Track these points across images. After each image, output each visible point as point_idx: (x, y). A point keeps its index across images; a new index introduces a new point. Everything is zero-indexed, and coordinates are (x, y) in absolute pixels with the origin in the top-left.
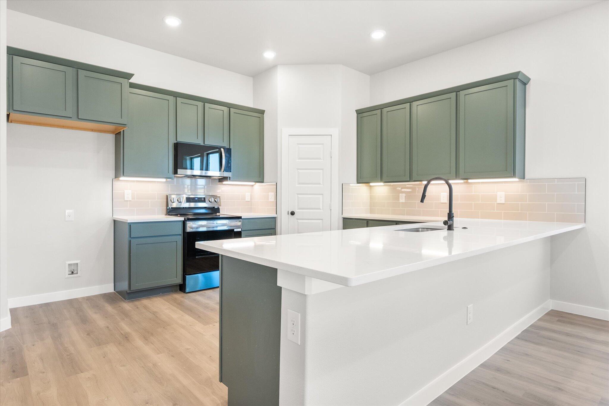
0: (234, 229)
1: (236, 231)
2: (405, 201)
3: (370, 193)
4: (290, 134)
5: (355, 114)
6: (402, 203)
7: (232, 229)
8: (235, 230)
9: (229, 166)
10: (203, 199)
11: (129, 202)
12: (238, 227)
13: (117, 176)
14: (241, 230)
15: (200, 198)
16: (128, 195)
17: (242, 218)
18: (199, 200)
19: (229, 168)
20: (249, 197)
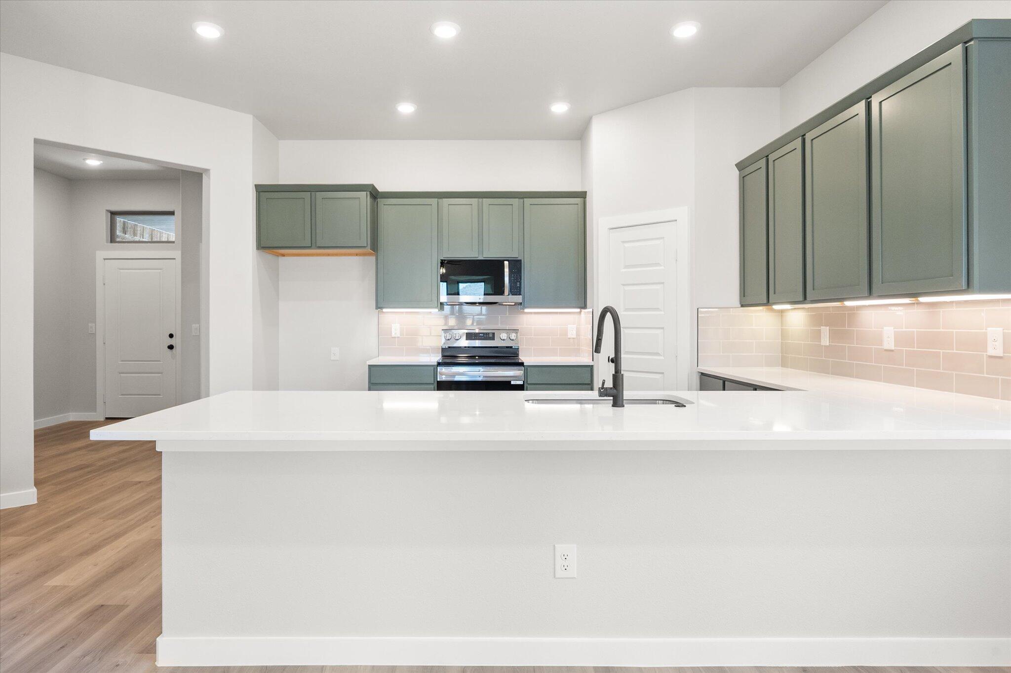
0: (510, 381)
1: (515, 383)
2: (829, 343)
3: (782, 324)
4: (611, 227)
5: (736, 172)
6: (825, 346)
7: (508, 381)
8: (513, 383)
9: (518, 285)
10: (491, 336)
11: (397, 339)
12: (516, 378)
13: (379, 307)
14: (522, 383)
15: (486, 333)
16: (396, 331)
17: (525, 364)
18: (485, 336)
19: (517, 289)
20: (575, 332)
